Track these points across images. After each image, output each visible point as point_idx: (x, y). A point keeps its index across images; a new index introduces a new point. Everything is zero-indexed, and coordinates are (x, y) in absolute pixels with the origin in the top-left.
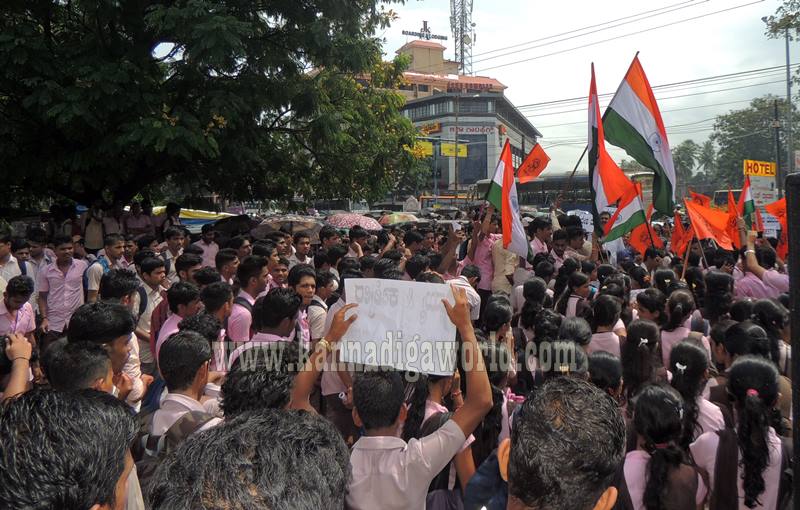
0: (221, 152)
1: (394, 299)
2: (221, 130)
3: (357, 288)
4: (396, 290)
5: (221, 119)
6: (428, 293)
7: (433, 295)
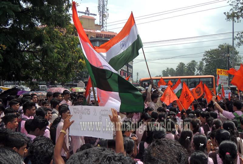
0: (3, 60)
1: (88, 112)
2: (4, 50)
3: (74, 109)
4: (89, 109)
5: (4, 46)
6: (102, 110)
7: (104, 110)
